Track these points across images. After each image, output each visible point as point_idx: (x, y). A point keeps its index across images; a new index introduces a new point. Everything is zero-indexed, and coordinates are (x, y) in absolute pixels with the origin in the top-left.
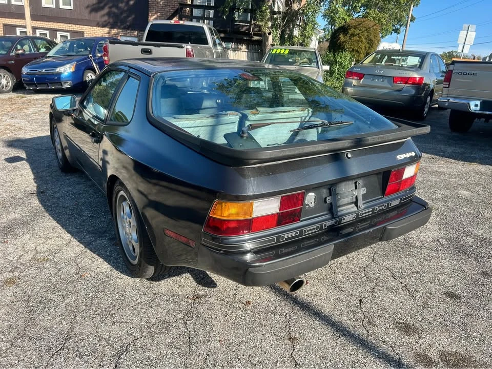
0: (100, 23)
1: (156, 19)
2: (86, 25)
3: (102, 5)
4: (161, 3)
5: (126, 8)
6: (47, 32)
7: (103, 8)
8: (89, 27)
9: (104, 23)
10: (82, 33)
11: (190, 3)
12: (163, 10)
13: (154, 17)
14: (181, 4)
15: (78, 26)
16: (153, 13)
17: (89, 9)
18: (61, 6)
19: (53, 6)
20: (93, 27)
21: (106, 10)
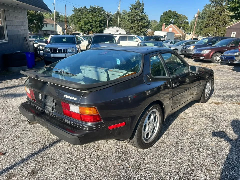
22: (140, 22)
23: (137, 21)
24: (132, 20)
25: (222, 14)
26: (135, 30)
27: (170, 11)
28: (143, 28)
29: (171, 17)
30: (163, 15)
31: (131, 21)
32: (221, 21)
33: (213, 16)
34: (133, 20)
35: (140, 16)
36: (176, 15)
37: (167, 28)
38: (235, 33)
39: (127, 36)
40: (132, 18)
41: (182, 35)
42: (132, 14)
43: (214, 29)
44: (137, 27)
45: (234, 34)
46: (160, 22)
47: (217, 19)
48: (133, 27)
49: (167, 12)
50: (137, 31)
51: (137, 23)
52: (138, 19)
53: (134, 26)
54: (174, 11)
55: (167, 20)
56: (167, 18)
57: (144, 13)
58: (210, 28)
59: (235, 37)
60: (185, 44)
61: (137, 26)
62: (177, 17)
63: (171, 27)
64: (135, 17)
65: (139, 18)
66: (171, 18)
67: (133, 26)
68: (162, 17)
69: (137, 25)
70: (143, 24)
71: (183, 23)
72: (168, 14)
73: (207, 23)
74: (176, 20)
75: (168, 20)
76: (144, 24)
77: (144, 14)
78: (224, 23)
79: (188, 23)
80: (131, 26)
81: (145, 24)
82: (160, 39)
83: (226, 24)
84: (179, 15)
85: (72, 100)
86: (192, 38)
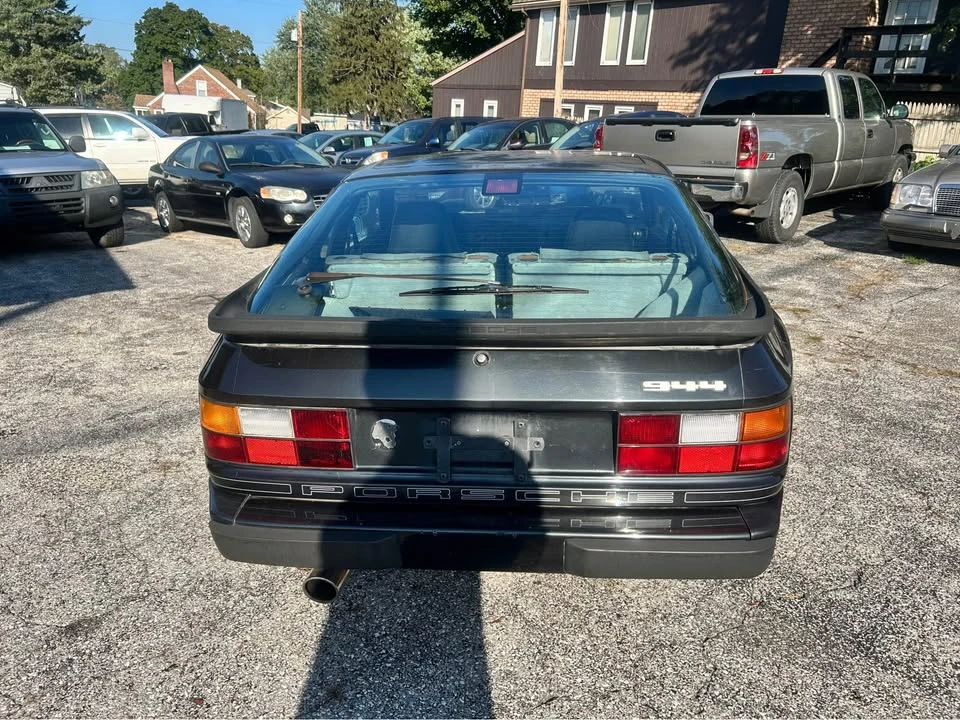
0: (689, 85)
1: (792, 66)
2: (662, 91)
3: (696, 50)
4: (809, 32)
5: (738, 52)
6: (600, 108)
7: (696, 57)
8: (668, 94)
9: (696, 84)
10: (655, 105)
11: (876, 24)
12: (811, 45)
13: (790, 62)
14: (846, 30)
15: (650, 93)
16: (790, 53)
17: (673, 61)
18: (630, 61)
19: (616, 63)
20: (675, 94)
21: (702, 59)
22: (57, 49)
23: (44, 44)
24: (12, 37)
25: (379, 35)
26: (42, 87)
27: (171, 7)
28: (81, 79)
29: (181, 32)
30: (143, 20)
31: (9, 44)
32: (380, 59)
33: (351, 40)
34: (20, 37)
35: (50, 21)
36: (201, 28)
37: (186, 81)
38: (461, 102)
39: (80, 114)
40: (10, 28)
41: (253, 112)
42: (9, 11)
43: (365, 88)
44: (47, 71)
45: (458, 106)
46: (136, 52)
47: (366, 50)
48: (28, 72)
49: (160, 11)
50: (51, 91)
51: (46, 56)
52: (45, 35)
53: (32, 66)
54: (190, 11)
55: (169, 46)
56: (166, 35)
57: (66, 7)
58: (351, 86)
59: (462, 115)
60: (330, 145)
61: (45, 67)
62: (207, 33)
63: (200, 79)
64: (25, 25)
65: (47, 29)
66: (182, 37)
67: (24, 66)
68: (140, 31)
69: (45, 62)
70: (76, 58)
71: (238, 61)
72: (166, 21)
73: (338, 64)
74: (205, 48)
75: (171, 48)
76: (81, 59)
77: (66, 11)
78: (393, 68)
79: (257, 62)
80: (15, 66)
81: (87, 62)
82: (211, 129)
83: (399, 69)
84: (214, 26)
85: (699, 392)
86: (296, 122)
